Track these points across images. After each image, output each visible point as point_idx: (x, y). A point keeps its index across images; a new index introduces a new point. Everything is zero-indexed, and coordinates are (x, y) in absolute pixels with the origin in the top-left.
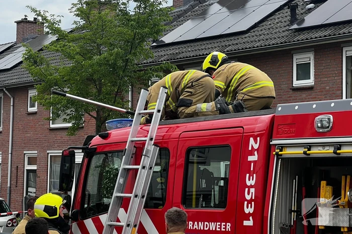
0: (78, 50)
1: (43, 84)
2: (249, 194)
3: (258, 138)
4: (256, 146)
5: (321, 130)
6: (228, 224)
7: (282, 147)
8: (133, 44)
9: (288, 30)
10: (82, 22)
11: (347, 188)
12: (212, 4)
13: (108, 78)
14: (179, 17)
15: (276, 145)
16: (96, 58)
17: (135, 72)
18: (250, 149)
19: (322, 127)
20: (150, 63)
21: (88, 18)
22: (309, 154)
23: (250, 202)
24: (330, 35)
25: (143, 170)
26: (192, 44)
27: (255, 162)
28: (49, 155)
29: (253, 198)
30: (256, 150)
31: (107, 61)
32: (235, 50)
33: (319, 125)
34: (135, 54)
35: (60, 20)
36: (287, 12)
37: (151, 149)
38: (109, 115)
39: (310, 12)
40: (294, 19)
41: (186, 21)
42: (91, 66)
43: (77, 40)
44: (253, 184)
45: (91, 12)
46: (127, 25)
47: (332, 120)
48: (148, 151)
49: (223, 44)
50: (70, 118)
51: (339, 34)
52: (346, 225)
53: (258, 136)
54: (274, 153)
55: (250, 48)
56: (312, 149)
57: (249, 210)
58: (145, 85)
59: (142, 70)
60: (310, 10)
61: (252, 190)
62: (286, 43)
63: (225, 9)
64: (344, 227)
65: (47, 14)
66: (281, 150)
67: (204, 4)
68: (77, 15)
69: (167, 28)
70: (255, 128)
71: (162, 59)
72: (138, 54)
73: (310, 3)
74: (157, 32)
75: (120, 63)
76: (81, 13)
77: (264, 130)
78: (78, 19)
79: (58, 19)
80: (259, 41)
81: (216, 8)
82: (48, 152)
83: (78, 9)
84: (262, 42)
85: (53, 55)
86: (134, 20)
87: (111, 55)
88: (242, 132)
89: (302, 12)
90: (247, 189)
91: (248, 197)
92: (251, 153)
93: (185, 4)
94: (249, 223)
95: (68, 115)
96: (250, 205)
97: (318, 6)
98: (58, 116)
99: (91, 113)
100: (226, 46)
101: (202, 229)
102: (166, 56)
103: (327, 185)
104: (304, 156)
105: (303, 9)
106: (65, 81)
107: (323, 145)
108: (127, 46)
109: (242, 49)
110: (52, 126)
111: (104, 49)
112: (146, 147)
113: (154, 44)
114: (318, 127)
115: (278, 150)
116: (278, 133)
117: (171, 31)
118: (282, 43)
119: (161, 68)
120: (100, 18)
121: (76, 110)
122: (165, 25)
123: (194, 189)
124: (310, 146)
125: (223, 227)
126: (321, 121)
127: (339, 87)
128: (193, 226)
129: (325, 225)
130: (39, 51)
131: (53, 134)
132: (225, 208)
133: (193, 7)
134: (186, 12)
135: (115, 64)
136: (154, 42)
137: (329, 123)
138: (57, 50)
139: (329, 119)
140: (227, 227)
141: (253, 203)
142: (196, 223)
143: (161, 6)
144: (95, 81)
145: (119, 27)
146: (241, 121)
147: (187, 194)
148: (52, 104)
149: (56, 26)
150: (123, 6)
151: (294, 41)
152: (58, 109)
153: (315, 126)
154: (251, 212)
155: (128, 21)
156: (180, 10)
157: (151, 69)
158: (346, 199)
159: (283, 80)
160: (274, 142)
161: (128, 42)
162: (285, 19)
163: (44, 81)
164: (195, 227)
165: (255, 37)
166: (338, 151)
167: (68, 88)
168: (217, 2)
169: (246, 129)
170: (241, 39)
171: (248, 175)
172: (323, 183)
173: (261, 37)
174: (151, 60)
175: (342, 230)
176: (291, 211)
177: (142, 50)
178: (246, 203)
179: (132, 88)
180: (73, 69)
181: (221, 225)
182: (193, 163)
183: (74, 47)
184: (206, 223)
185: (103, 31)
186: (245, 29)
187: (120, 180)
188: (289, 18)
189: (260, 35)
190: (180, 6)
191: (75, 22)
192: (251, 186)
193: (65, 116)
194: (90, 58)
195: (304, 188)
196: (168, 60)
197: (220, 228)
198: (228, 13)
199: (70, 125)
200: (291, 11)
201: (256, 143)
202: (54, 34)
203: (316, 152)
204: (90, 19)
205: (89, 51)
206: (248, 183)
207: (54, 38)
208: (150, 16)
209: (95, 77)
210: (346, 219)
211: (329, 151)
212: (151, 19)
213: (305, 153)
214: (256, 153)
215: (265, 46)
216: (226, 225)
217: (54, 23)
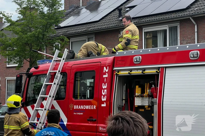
0: (20, 30)
1: (4, 46)
2: (104, 92)
3: (108, 67)
4: (107, 71)
5: (136, 63)
6: (94, 106)
7: (119, 71)
8: (46, 27)
9: (118, 20)
10: (22, 17)
11: (148, 88)
12: (83, 9)
13: (35, 43)
14: (67, 14)
15: (116, 70)
16: (29, 34)
17: (47, 40)
18: (104, 72)
19: (137, 61)
20: (54, 36)
21: (25, 15)
22: (131, 74)
23: (104, 96)
24: (137, 22)
25: (54, 85)
26: (73, 27)
27: (106, 78)
28: (6, 79)
29: (106, 94)
30: (107, 72)
31: (34, 35)
32: (94, 29)
33: (135, 60)
34: (47, 32)
35: (11, 16)
36: (117, 12)
37: (59, 75)
38: (35, 60)
39: (128, 12)
40: (120, 15)
41: (70, 16)
42: (27, 37)
43: (20, 25)
44: (106, 88)
45: (26, 12)
46: (43, 18)
47: (141, 58)
48: (57, 76)
49: (88, 27)
50: (17, 62)
51: (141, 22)
52: (147, 104)
53: (108, 66)
54: (115, 74)
55: (100, 28)
56: (132, 71)
57: (104, 99)
58: (52, 46)
59: (51, 39)
60: (128, 11)
61: (105, 90)
62: (117, 26)
63: (88, 11)
64: (146, 106)
65: (5, 13)
66: (118, 72)
67: (79, 9)
68: (20, 14)
69: (62, 19)
70: (106, 63)
71: (60, 34)
72: (49, 32)
73: (128, 8)
74: (58, 21)
75: (41, 36)
76: (21, 13)
77: (110, 63)
78: (20, 15)
79: (10, 15)
80: (105, 25)
81: (84, 10)
82: (6, 78)
83: (20, 11)
84: (106, 25)
85: (7, 33)
86: (47, 16)
87: (36, 32)
88: (100, 64)
89: (124, 12)
90: (103, 90)
91: (103, 94)
92: (105, 74)
93: (70, 9)
94: (104, 105)
95: (16, 60)
96: (104, 97)
97: (131, 9)
98: (11, 61)
99: (27, 59)
100: (89, 28)
101: (82, 108)
102: (62, 33)
103: (139, 87)
104: (129, 74)
105: (124, 11)
106: (14, 44)
107: (137, 69)
108: (44, 28)
109: (97, 29)
110: (8, 66)
111: (33, 29)
112: (56, 74)
113: (56, 27)
114: (135, 61)
115: (117, 72)
116: (117, 64)
117: (63, 21)
118: (115, 26)
119: (60, 38)
120: (31, 15)
121: (20, 58)
122: (61, 18)
123: (79, 93)
124: (131, 70)
125: (92, 107)
126: (136, 59)
127: (141, 46)
128: (78, 107)
129: (138, 105)
130: (1, 30)
131: (8, 70)
132: (93, 99)
133: (74, 10)
134: (70, 12)
135: (38, 36)
136: (56, 26)
137: (140, 59)
138: (10, 30)
139: (140, 58)
140: (94, 107)
141: (106, 96)
142: (80, 106)
143: (59, 10)
144: (29, 45)
145: (40, 19)
146: (100, 60)
147: (75, 95)
148: (8, 55)
149: (9, 19)
150: (42, 9)
151: (121, 25)
152: (11, 58)
153: (134, 61)
154: (105, 100)
155: (44, 16)
156: (67, 11)
157: (55, 39)
158: (147, 93)
159: (116, 43)
160: (115, 69)
161: (44, 26)
162: (117, 15)
163: (4, 45)
164: (79, 108)
165: (103, 24)
166: (144, 72)
167: (16, 48)
168: (85, 8)
169: (103, 63)
170: (96, 24)
171: (103, 84)
172: (137, 87)
173: (106, 23)
174: (55, 35)
175: (145, 107)
176: (123, 100)
177: (51, 30)
178: (102, 96)
179: (46, 47)
180: (18, 39)
181: (91, 107)
182: (78, 81)
183: (18, 29)
184: (84, 106)
185: (32, 21)
186: (98, 20)
187: (43, 89)
188: (118, 14)
189: (105, 23)
190: (67, 10)
191: (19, 17)
192: (105, 89)
193: (15, 61)
194: (26, 34)
195: (128, 89)
196: (62, 34)
197: (91, 108)
198: (90, 13)
199: (17, 65)
200: (119, 12)
201: (107, 69)
202: (8, 23)
203: (134, 72)
204: (26, 15)
205: (26, 31)
206: (104, 87)
207: (9, 24)
208: (54, 14)
209: (29, 42)
210: (147, 102)
211: (140, 72)
212: (55, 16)
213: (129, 73)
214: (107, 74)
215: (107, 27)
216: (93, 107)
217: (9, 17)
